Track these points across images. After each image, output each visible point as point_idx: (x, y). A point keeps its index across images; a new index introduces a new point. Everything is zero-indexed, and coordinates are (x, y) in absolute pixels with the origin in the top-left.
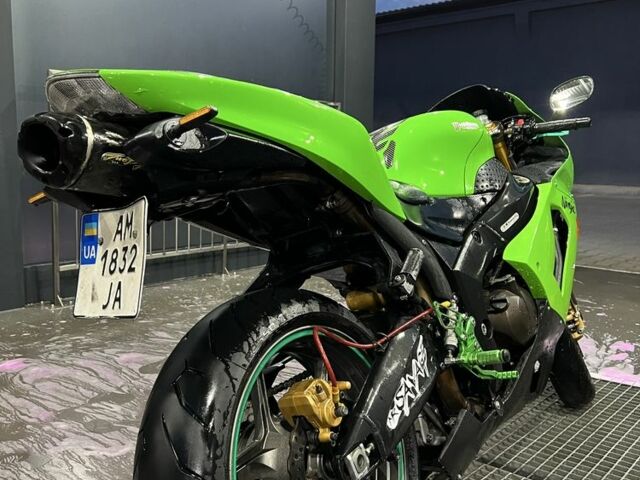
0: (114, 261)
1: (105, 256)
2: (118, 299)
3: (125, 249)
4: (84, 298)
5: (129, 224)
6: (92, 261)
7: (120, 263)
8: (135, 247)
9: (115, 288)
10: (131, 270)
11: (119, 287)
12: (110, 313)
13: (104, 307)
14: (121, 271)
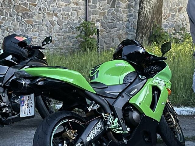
0: (28, 105)
1: (26, 105)
2: (30, 113)
3: (30, 103)
4: (22, 113)
5: (30, 98)
6: (23, 106)
7: (29, 106)
8: (32, 103)
9: (29, 111)
10: (32, 107)
11: (30, 110)
12: (28, 115)
13: (27, 114)
14: (30, 107)
